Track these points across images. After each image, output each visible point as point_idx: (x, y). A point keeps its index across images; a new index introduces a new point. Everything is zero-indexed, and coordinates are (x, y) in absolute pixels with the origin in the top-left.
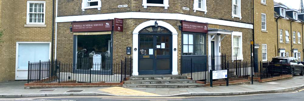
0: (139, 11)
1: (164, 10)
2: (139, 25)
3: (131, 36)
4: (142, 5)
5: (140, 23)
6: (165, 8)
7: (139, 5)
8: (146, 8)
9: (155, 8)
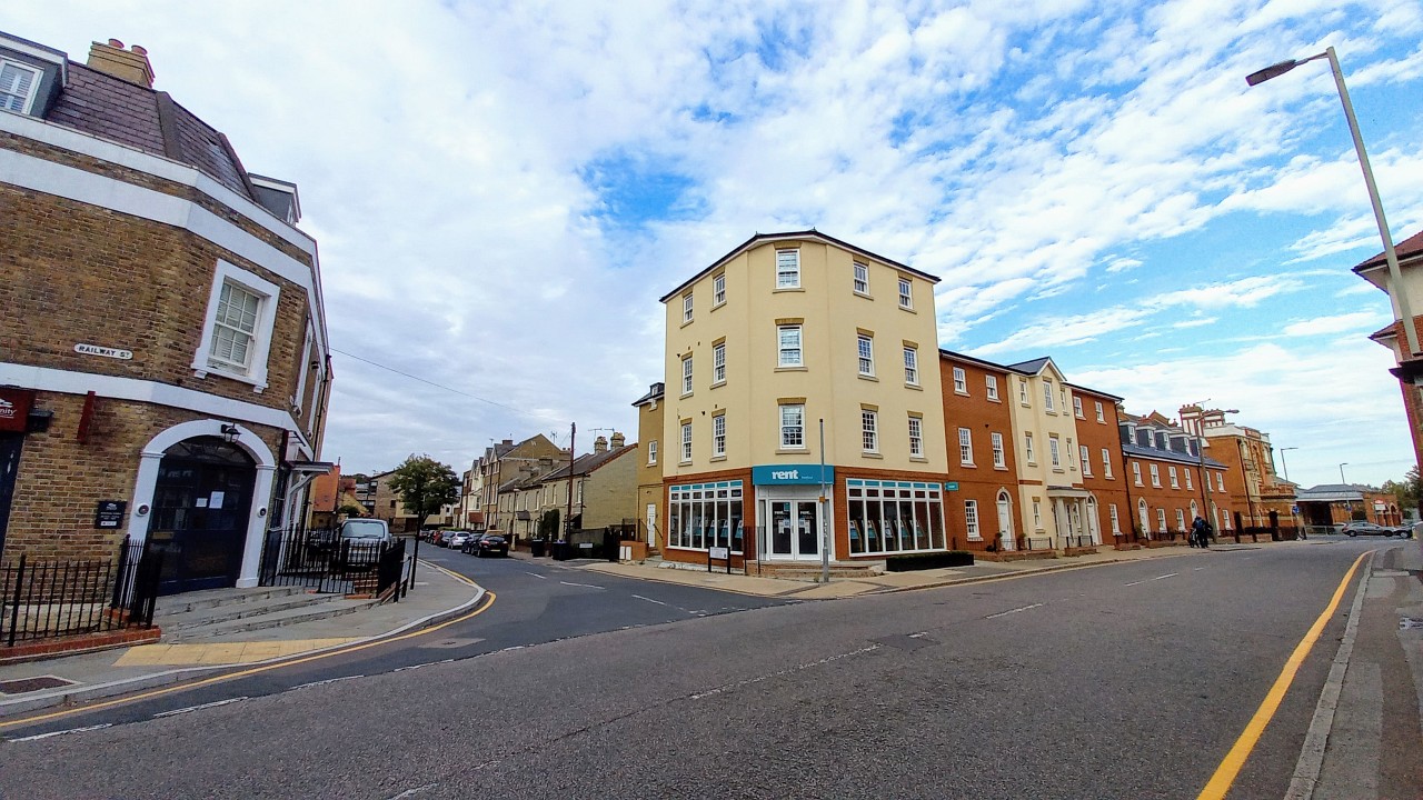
0: (179, 383)
1: (252, 395)
2: (167, 427)
3: (131, 463)
4: (189, 366)
5: (173, 424)
6: (255, 391)
7: (182, 364)
8: (203, 377)
9: (226, 383)
